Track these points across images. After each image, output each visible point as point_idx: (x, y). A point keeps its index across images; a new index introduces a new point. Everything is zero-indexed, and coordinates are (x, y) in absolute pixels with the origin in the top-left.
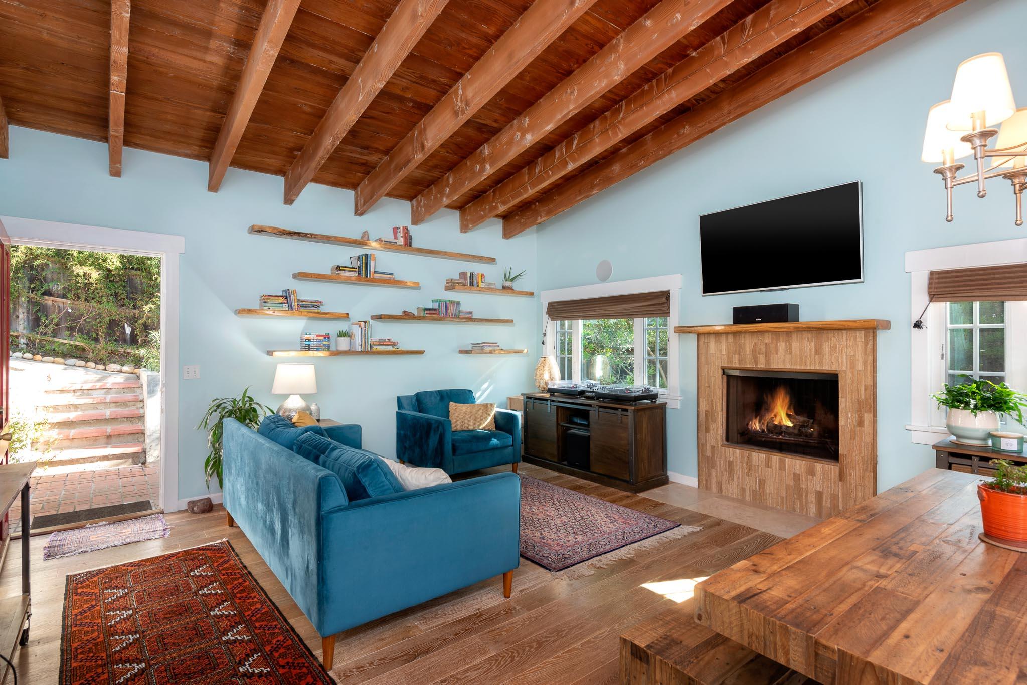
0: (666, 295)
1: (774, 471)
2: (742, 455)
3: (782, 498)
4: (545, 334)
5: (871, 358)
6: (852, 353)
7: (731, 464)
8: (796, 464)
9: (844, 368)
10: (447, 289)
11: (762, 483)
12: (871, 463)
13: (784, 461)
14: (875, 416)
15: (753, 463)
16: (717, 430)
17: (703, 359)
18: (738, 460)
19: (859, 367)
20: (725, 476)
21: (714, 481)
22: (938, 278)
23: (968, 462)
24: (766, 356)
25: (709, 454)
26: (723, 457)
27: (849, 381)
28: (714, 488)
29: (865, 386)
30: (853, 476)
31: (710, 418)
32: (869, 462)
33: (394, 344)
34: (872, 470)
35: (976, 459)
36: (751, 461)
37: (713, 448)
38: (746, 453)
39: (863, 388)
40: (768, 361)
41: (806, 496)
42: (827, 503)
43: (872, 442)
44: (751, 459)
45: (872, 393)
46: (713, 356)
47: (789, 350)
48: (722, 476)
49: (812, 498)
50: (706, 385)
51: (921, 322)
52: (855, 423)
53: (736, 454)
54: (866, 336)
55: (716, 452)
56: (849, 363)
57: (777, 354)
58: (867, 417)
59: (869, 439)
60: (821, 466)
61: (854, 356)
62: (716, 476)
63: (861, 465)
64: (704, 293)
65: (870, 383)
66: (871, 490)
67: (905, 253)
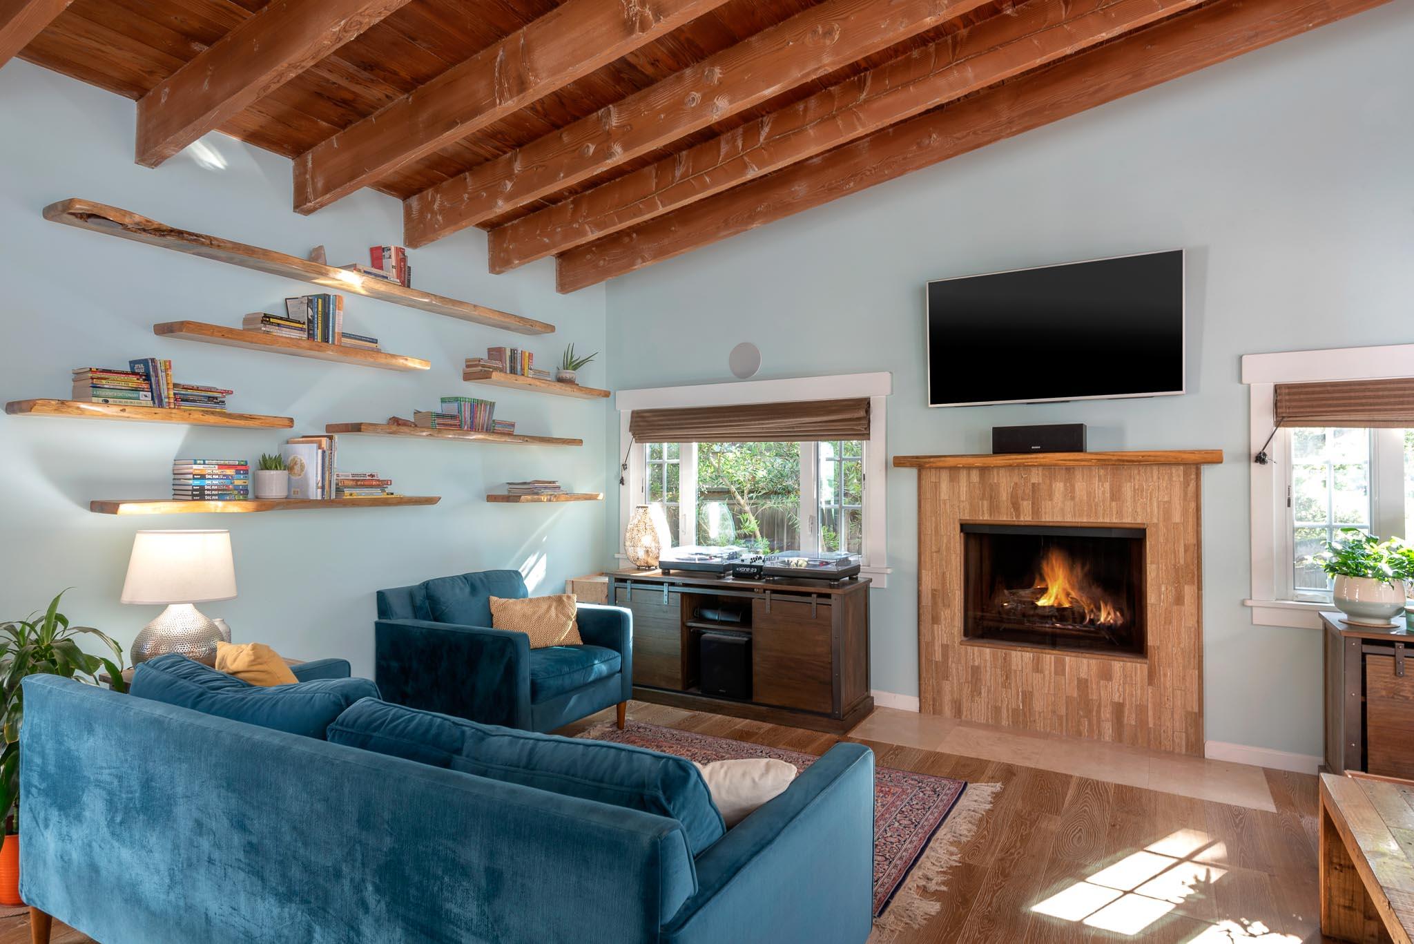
0: (864, 405)
1: (1047, 678)
2: (994, 657)
3: (1060, 718)
4: (625, 467)
5: (1193, 505)
6: (1166, 499)
7: (976, 671)
8: (1081, 664)
9: (1155, 521)
10: (467, 377)
11: (1027, 697)
12: (1194, 656)
13: (1064, 660)
14: (1200, 588)
15: (1013, 667)
16: (952, 619)
17: (927, 507)
18: (988, 664)
19: (1177, 517)
20: (967, 690)
21: (947, 698)
22: (1289, 394)
23: (1390, 650)
24: (1033, 503)
25: (938, 656)
26: (963, 662)
27: (1161, 540)
28: (948, 710)
29: (1185, 545)
30: (1169, 677)
31: (940, 601)
32: (1192, 656)
33: (382, 484)
34: (1197, 667)
35: (1401, 646)
36: (1010, 665)
37: (945, 648)
38: (1001, 652)
39: (1182, 550)
40: (1036, 511)
41: (1099, 712)
42: (1130, 719)
43: (1196, 625)
44: (1010, 660)
45: (1196, 555)
46: (945, 504)
47: (1070, 494)
48: (961, 690)
49: (1107, 713)
50: (934, 549)
51: (1265, 455)
52: (1171, 598)
53: (985, 654)
54: (1186, 474)
55: (951, 654)
56: (1161, 512)
57: (1051, 500)
58: (1189, 591)
59: (1192, 622)
60: (1122, 666)
61: (1169, 502)
62: (952, 692)
63: (1180, 660)
64: (931, 403)
65: (1192, 541)
66: (1196, 696)
67: (1241, 357)
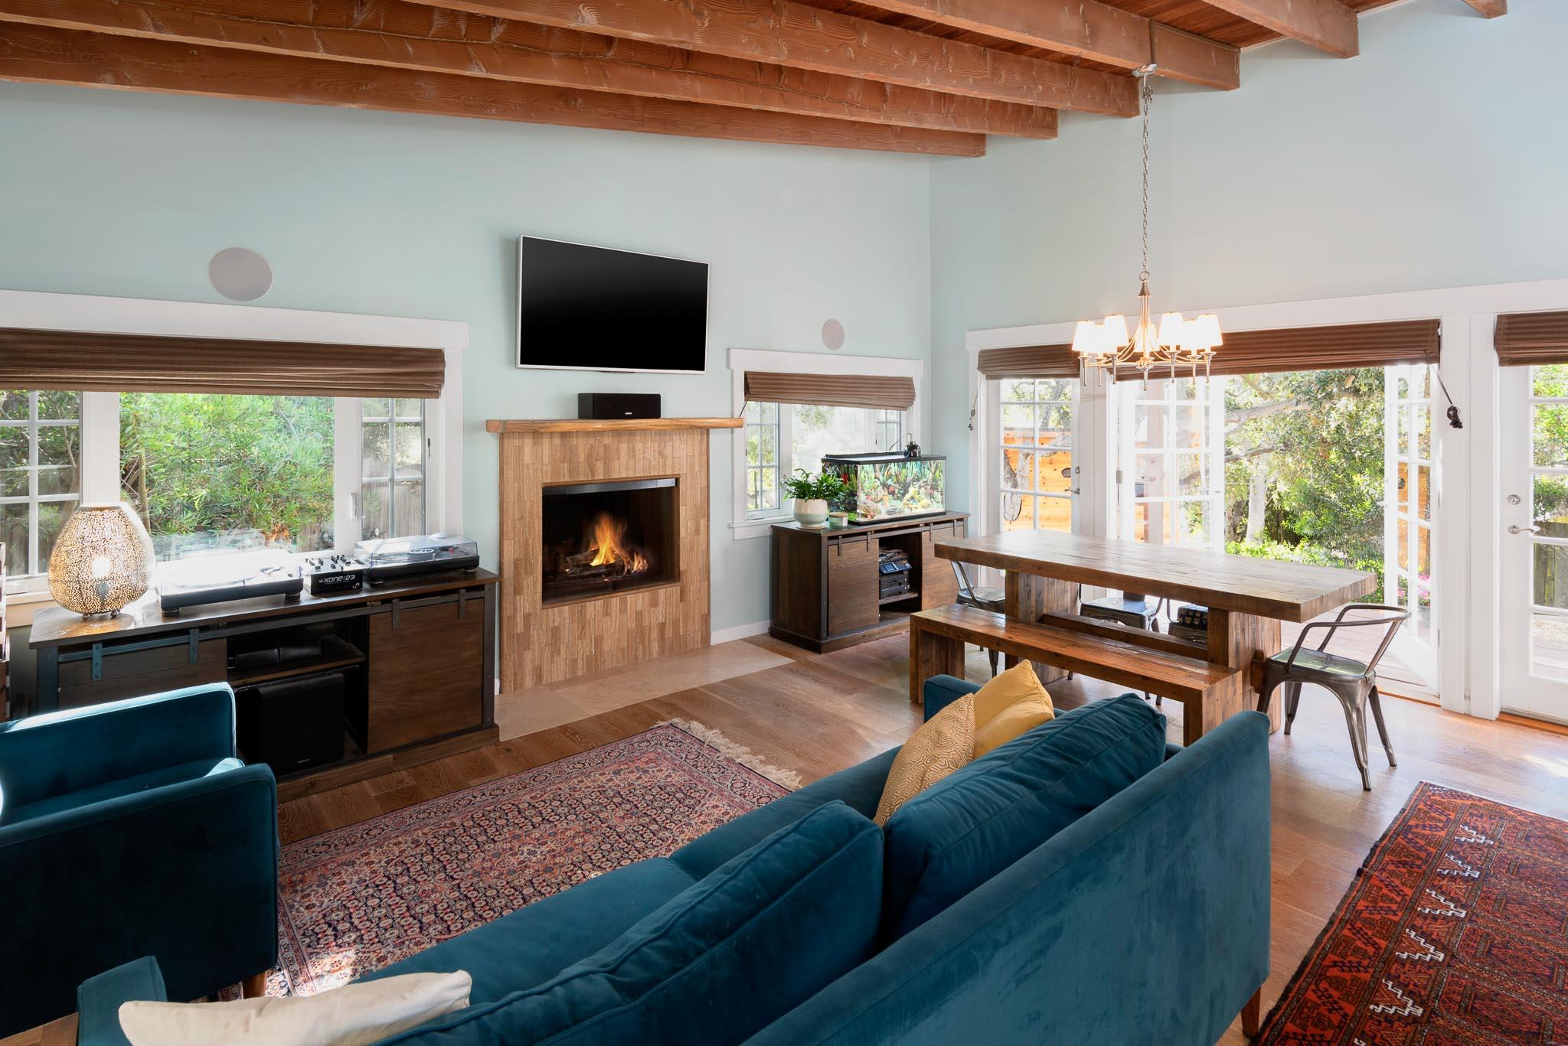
0: (435, 357)
1: (613, 620)
2: (572, 613)
3: (623, 650)
5: (705, 457)
6: (691, 454)
7: (556, 631)
8: (637, 599)
9: (685, 471)
11: (599, 641)
13: (626, 598)
14: (708, 520)
15: (588, 617)
16: (535, 586)
17: (509, 473)
18: (567, 621)
19: (697, 468)
20: (547, 653)
21: (528, 668)
22: (752, 379)
24: (605, 463)
25: (520, 628)
26: (544, 626)
27: (688, 486)
28: (529, 682)
30: (692, 591)
31: (522, 570)
36: (585, 617)
37: (527, 617)
38: (577, 607)
40: (607, 469)
41: (649, 635)
42: (669, 633)
44: (585, 613)
46: (528, 468)
47: (632, 452)
48: (541, 656)
49: (655, 635)
50: (517, 516)
53: (563, 613)
54: (701, 437)
55: (533, 621)
57: (619, 459)
58: (703, 522)
59: (703, 546)
60: (666, 592)
61: (692, 457)
62: (533, 660)
63: (698, 577)
64: (521, 363)
65: (705, 485)
66: (706, 601)
67: (729, 349)
